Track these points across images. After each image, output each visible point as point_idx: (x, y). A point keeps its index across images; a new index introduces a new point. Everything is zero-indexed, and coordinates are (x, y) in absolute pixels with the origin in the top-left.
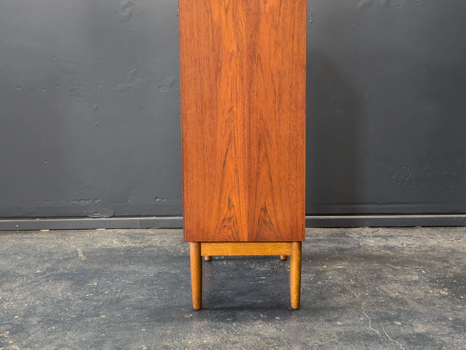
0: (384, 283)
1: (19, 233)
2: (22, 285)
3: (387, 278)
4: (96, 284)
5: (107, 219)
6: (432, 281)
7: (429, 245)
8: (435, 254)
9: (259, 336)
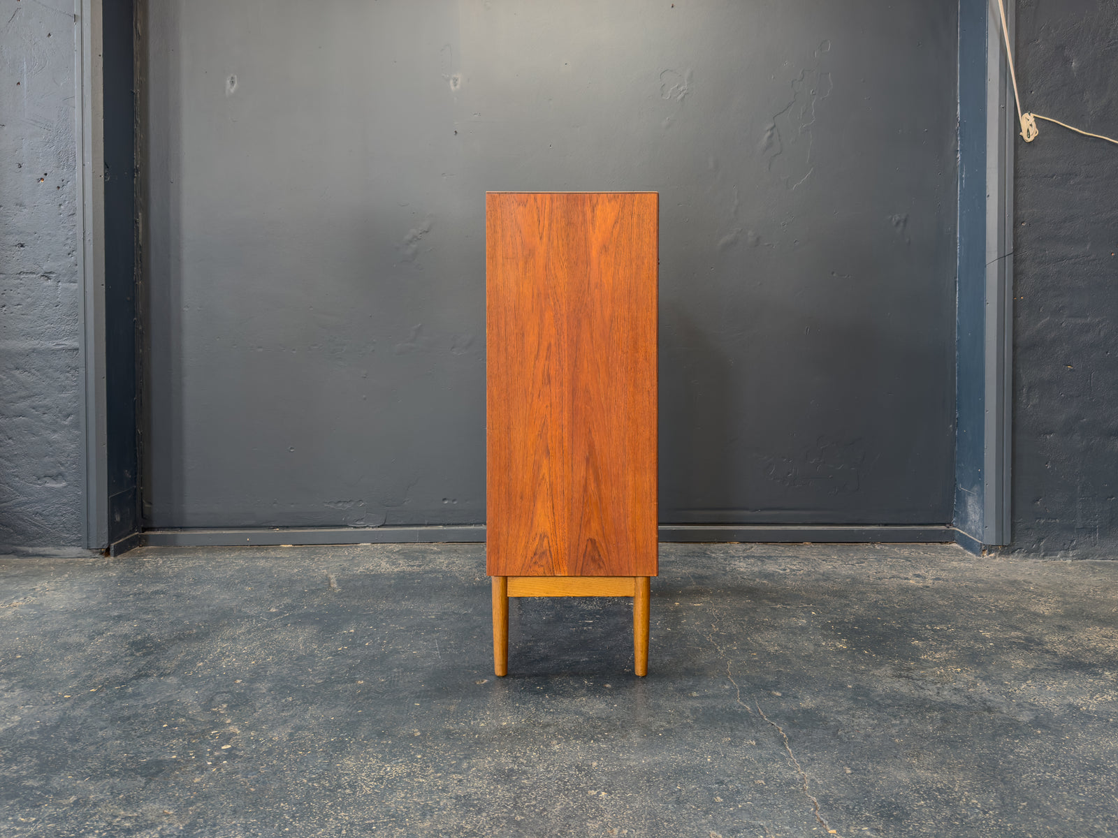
0: (758, 630)
1: (250, 549)
2: (249, 632)
3: (764, 622)
4: (352, 631)
5: (375, 529)
6: (826, 627)
7: (822, 571)
8: (828, 585)
9: (582, 714)
